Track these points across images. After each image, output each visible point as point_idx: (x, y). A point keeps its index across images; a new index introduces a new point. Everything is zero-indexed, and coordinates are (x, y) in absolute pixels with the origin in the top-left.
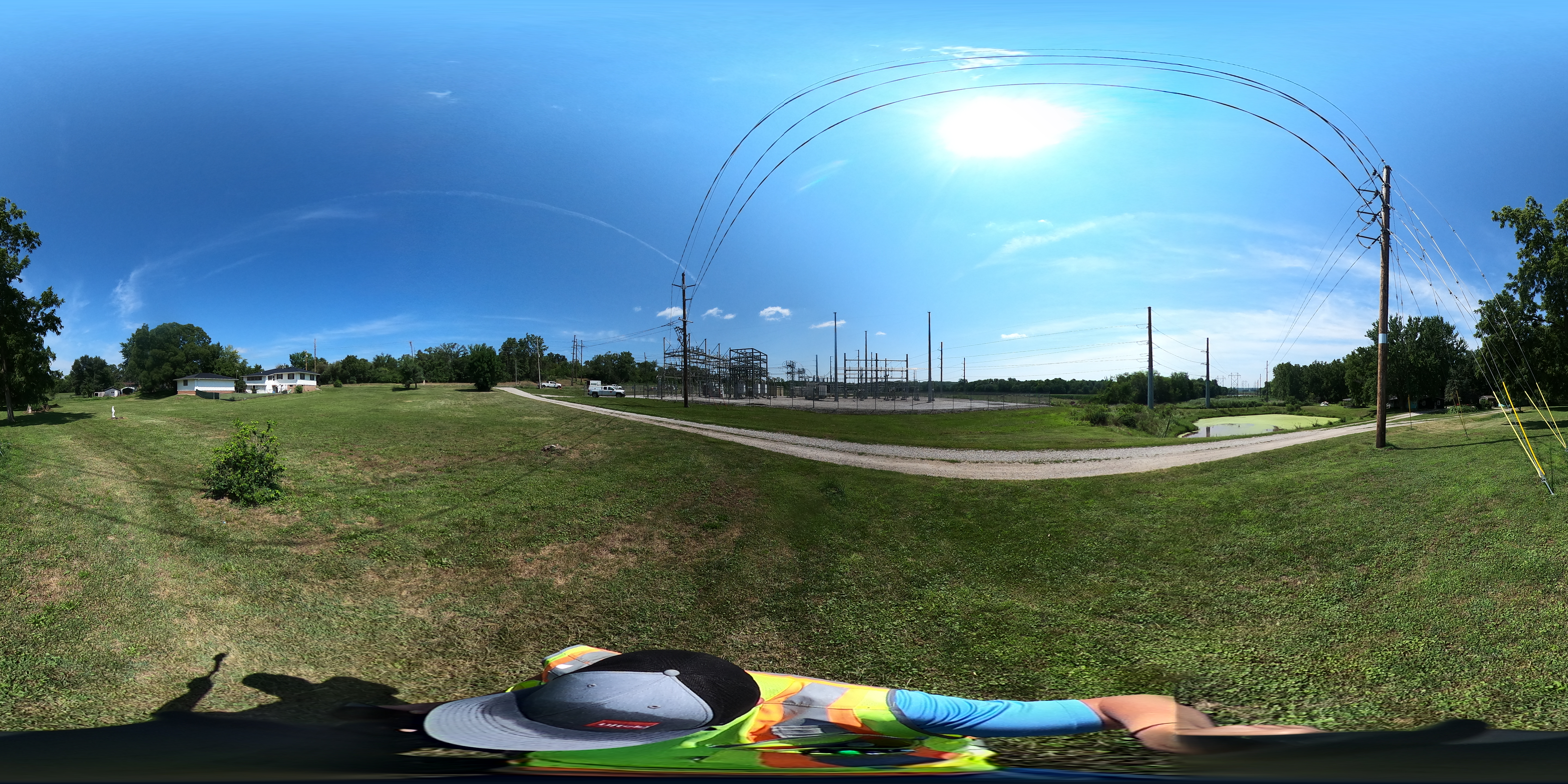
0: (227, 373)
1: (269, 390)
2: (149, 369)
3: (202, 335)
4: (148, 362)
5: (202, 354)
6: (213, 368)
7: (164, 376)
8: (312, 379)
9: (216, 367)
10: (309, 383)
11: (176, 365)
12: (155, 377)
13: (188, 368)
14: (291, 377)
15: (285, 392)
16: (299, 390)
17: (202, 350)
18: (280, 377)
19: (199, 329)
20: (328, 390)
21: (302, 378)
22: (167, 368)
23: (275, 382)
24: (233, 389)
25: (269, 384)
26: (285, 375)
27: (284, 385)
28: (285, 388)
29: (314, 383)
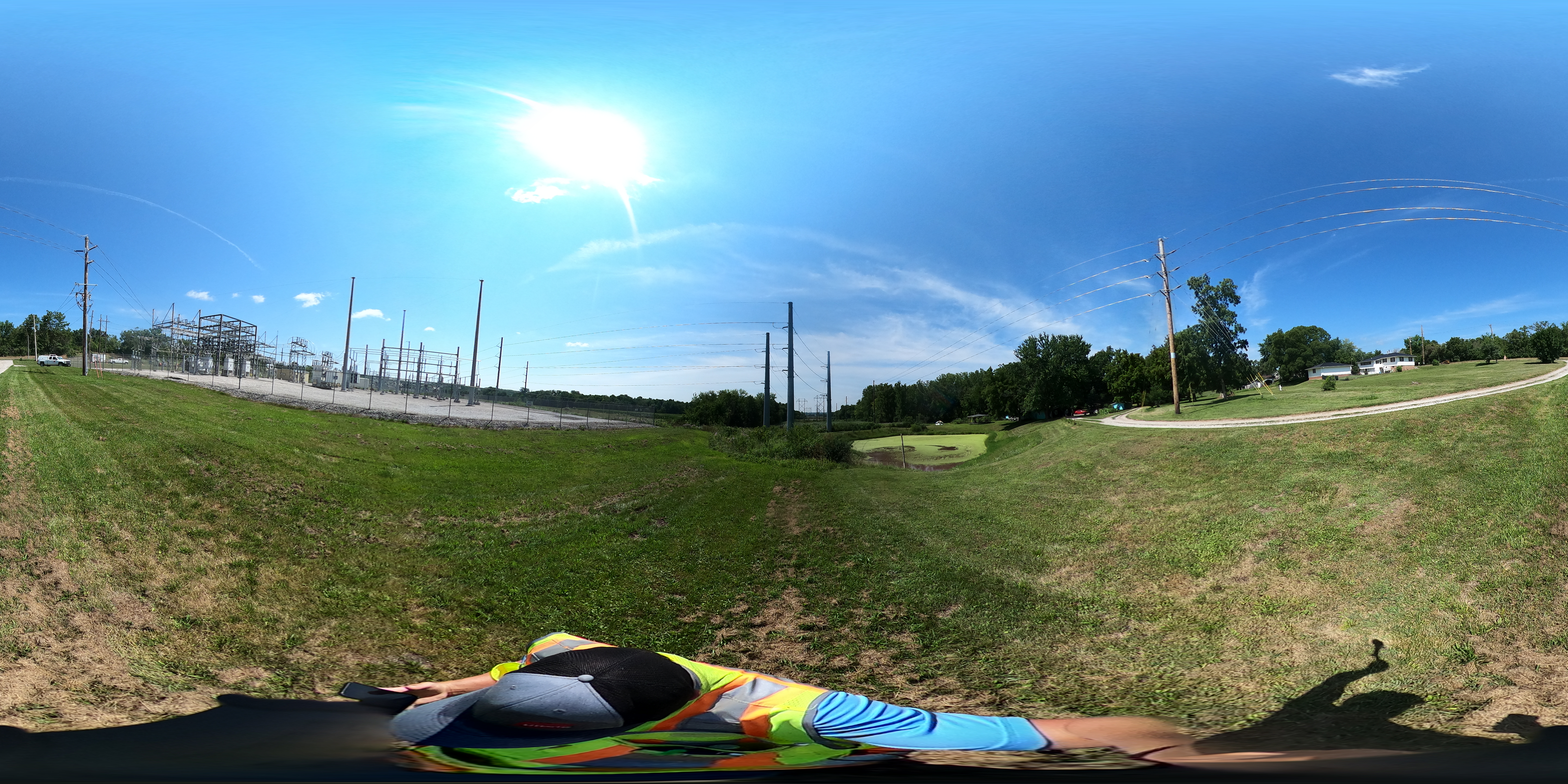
0: (1346, 361)
1: (1377, 371)
2: (1286, 363)
3: (1323, 333)
4: (1285, 358)
5: (1324, 349)
7: (1298, 367)
8: (1410, 360)
9: (1336, 356)
11: (1306, 358)
12: (1291, 369)
13: (1315, 360)
14: (1393, 360)
15: (1387, 372)
16: (1399, 370)
17: (1325, 346)
18: (1385, 361)
19: (1321, 330)
20: (1424, 368)
21: (1402, 360)
22: (1299, 361)
23: (1381, 365)
24: (1350, 372)
25: (1377, 367)
26: (1389, 360)
27: (1388, 366)
28: (1389, 369)
29: (1413, 363)
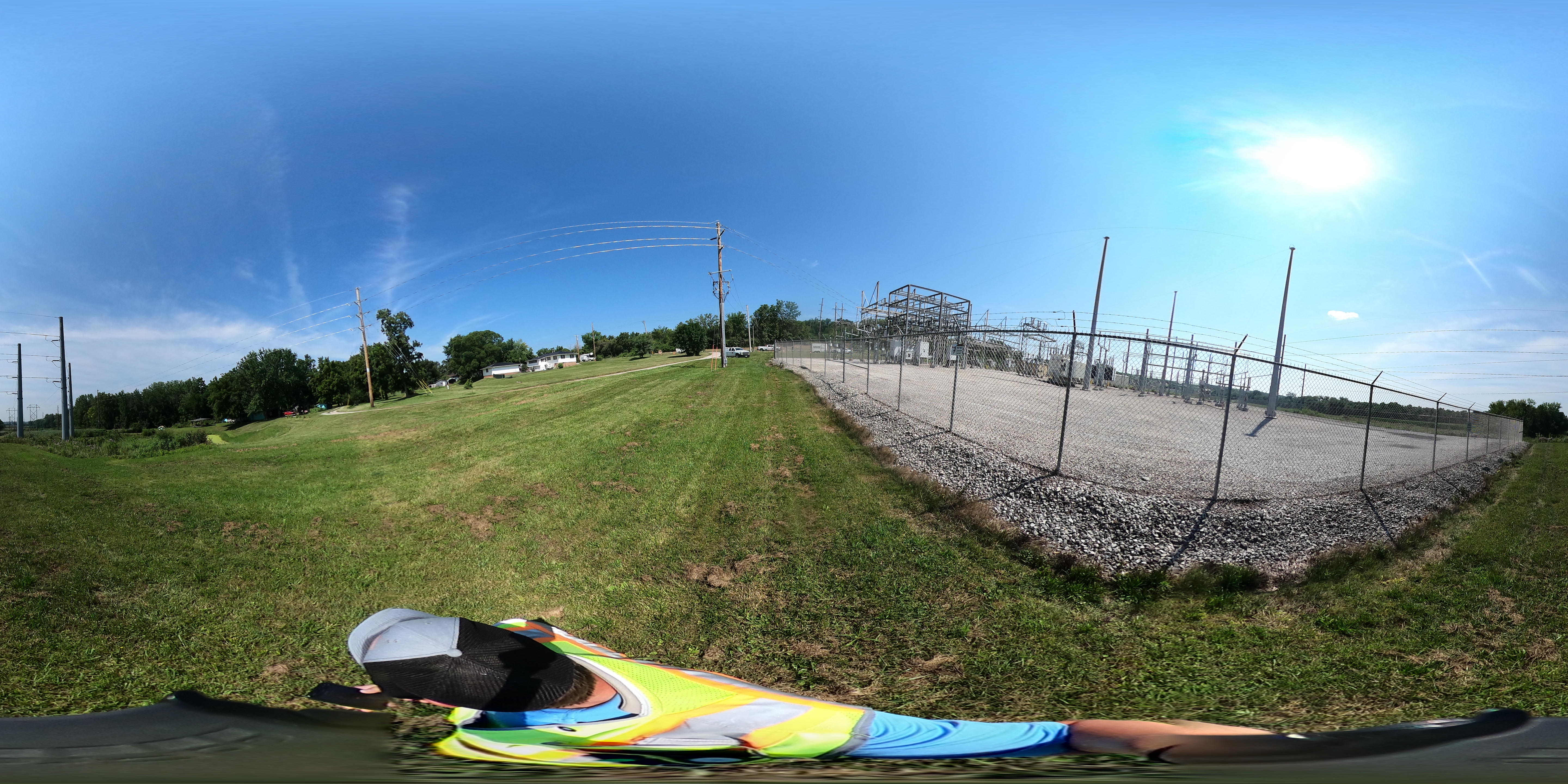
0: (516, 360)
1: (542, 369)
2: (464, 365)
3: (498, 336)
4: (463, 360)
5: (498, 350)
6: (506, 358)
7: (475, 368)
8: (571, 357)
9: (509, 357)
11: (480, 360)
12: (468, 369)
13: (488, 361)
14: (555, 358)
15: (552, 368)
16: (562, 366)
17: (498, 347)
18: (549, 359)
19: (494, 334)
21: (563, 357)
22: (474, 362)
23: (546, 362)
24: (518, 370)
26: (551, 357)
28: (551, 365)
29: (574, 360)
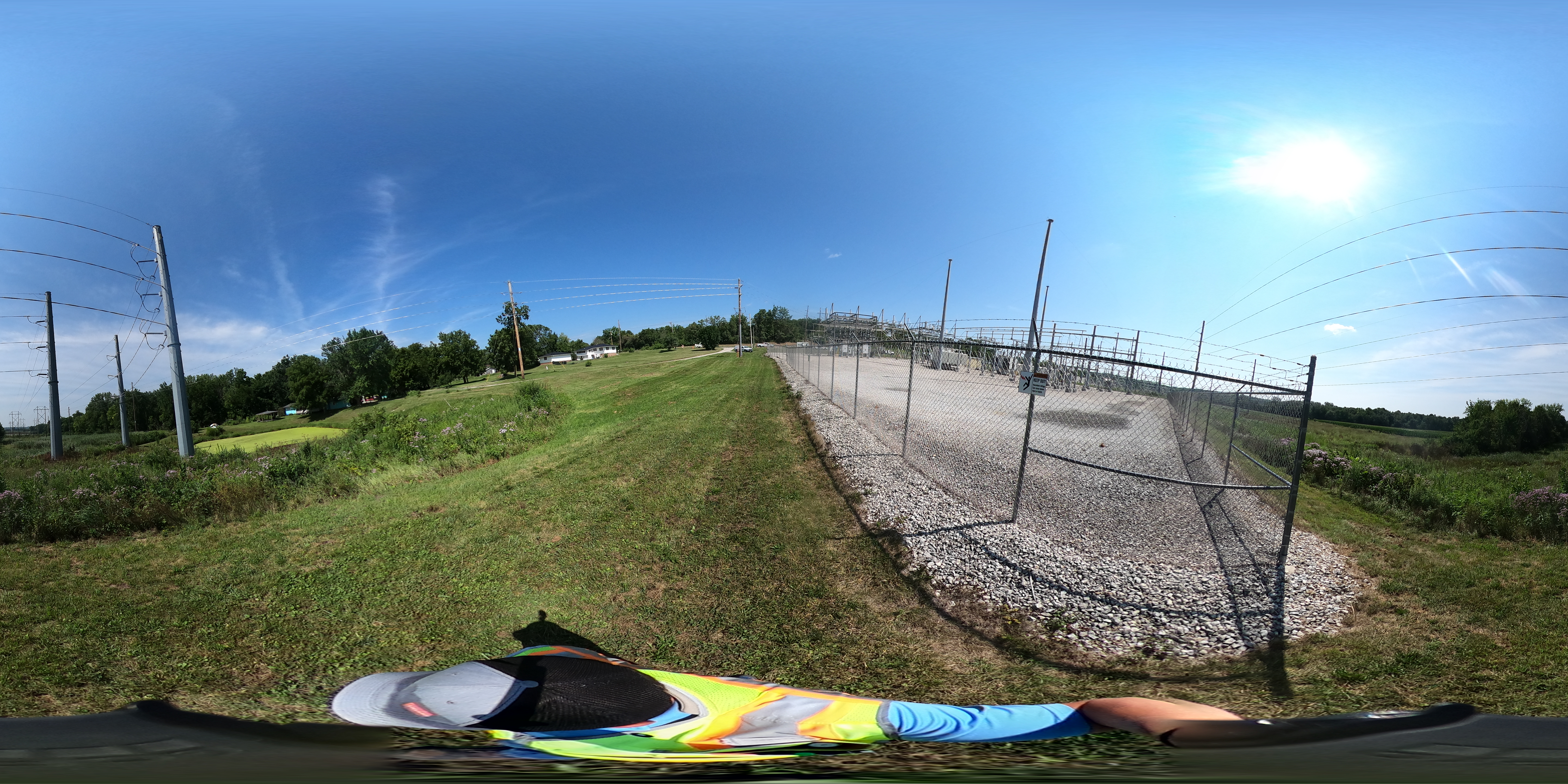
0: (565, 349)
1: (590, 357)
3: (548, 330)
5: (550, 342)
6: (558, 348)
8: (613, 349)
9: (560, 347)
10: (612, 352)
13: (545, 350)
14: (601, 349)
15: (598, 358)
16: (606, 356)
17: (548, 339)
18: (595, 350)
20: (623, 355)
21: (607, 349)
23: (593, 353)
24: (570, 358)
25: (589, 355)
26: (598, 349)
27: (597, 354)
28: (598, 355)
29: (615, 351)
